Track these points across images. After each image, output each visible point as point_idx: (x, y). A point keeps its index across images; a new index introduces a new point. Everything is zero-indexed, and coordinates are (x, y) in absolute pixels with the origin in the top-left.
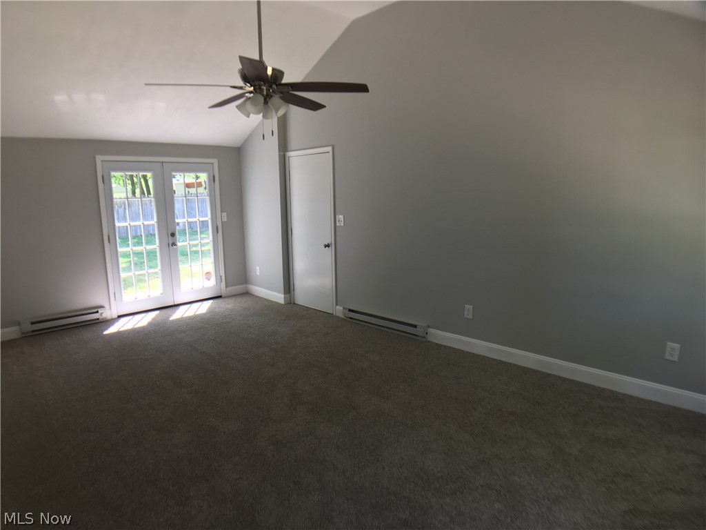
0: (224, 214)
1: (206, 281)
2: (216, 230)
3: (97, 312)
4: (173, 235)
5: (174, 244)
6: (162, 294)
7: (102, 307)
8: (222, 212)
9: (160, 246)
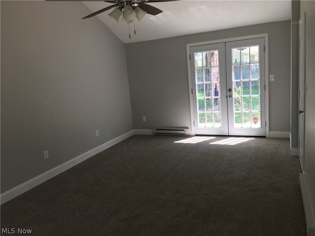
0: (272, 76)
1: (253, 124)
2: (264, 88)
3: (184, 130)
4: (230, 90)
5: (231, 96)
6: (221, 127)
7: (188, 128)
8: (269, 74)
9: (221, 97)
